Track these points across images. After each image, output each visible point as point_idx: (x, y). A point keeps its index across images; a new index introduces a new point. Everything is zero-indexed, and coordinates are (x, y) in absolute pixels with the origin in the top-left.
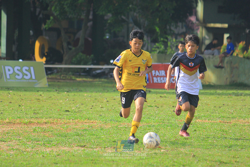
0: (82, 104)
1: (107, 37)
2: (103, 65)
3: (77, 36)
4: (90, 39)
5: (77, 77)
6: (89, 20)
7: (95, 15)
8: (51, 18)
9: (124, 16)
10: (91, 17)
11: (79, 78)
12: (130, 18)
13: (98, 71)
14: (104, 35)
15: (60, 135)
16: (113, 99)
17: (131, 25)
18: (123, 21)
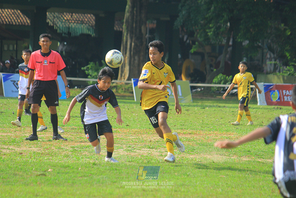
0: (221, 118)
3: (218, 59)
4: (229, 62)
5: (218, 95)
6: (229, 46)
7: (233, 41)
8: (197, 43)
10: (231, 43)
11: (219, 96)
12: (265, 44)
13: (235, 91)
15: (203, 145)
17: (266, 51)
18: (259, 47)
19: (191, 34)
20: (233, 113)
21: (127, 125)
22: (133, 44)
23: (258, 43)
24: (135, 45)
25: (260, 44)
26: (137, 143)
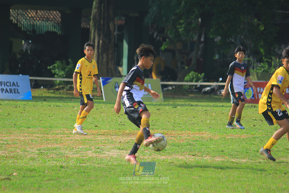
0: (194, 118)
1: (217, 57)
2: (213, 82)
3: (190, 56)
4: (201, 59)
5: (190, 94)
6: (201, 43)
7: (205, 38)
8: (167, 40)
9: (232, 38)
10: (202, 39)
11: (192, 94)
12: (238, 40)
13: (208, 88)
14: (214, 56)
15: (174, 145)
16: (222, 113)
18: (231, 43)
19: (161, 31)
20: (206, 112)
21: (96, 126)
22: (101, 41)
23: (231, 39)
24: (104, 42)
25: (233, 40)
26: (107, 145)
